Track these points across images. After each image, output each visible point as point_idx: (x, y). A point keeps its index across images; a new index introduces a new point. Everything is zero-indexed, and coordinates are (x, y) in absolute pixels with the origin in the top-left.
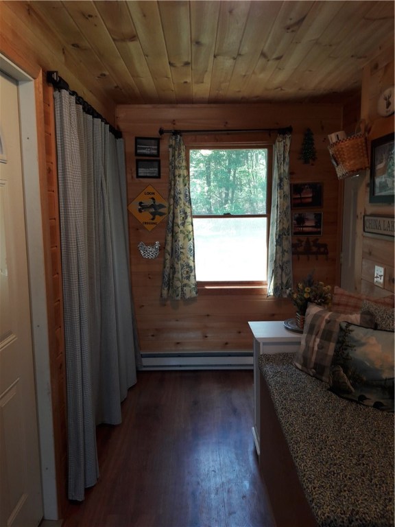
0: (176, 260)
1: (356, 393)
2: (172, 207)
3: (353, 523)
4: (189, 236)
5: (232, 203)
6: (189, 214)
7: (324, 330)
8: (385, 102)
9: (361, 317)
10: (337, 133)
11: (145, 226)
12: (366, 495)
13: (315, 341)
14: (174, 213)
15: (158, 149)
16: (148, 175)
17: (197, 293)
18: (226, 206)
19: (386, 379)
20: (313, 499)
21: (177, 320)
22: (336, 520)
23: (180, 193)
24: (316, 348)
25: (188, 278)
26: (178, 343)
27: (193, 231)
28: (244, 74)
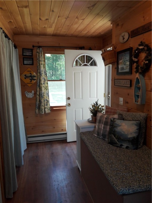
0: (41, 98)
1: (119, 144)
2: (39, 77)
3: (130, 191)
4: (47, 88)
5: (55, 76)
6: (46, 79)
7: (105, 122)
8: (122, 38)
9: (118, 116)
10: (104, 49)
11: (28, 84)
12: (132, 180)
13: (102, 126)
14: (40, 79)
15: (32, 53)
16: (28, 64)
17: (50, 111)
18: (53, 77)
19: (130, 138)
20: (114, 184)
21: (42, 122)
22: (124, 190)
23: (42, 71)
24: (102, 128)
25: (47, 105)
26: (43, 131)
27: (48, 86)
28: (68, 25)
